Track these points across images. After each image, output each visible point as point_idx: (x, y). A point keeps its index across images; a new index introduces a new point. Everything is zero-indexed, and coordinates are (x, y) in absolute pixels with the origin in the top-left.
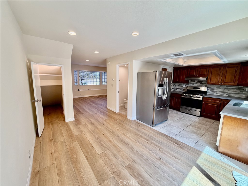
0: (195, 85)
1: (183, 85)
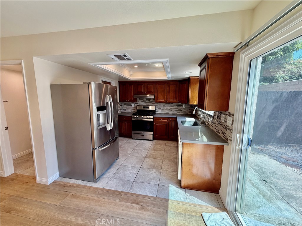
0: (144, 104)
1: (131, 105)
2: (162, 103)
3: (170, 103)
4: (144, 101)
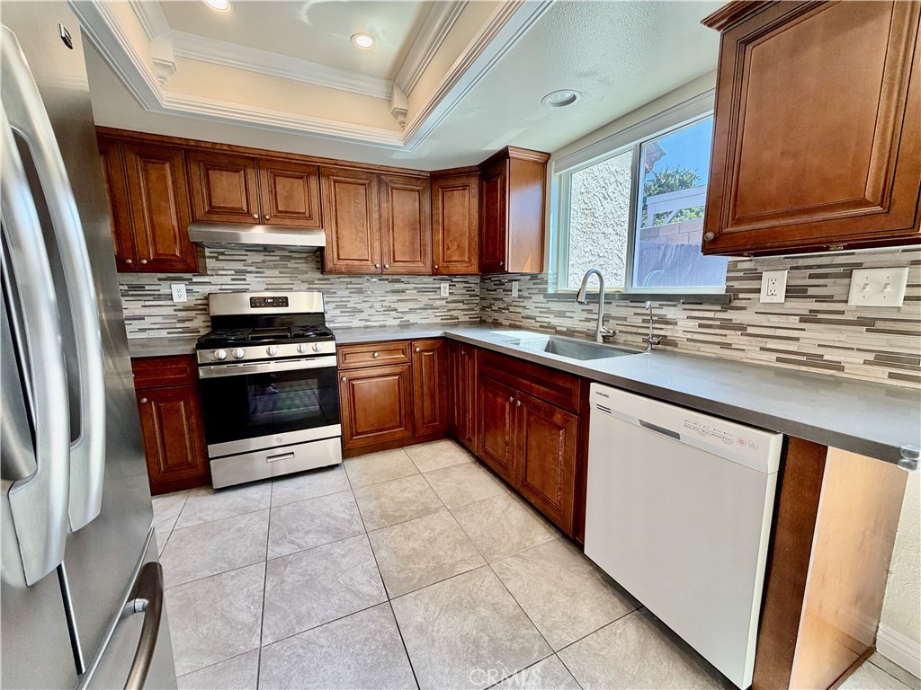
0: (255, 284)
1: (168, 291)
2: (353, 280)
3: (390, 277)
4: (253, 269)
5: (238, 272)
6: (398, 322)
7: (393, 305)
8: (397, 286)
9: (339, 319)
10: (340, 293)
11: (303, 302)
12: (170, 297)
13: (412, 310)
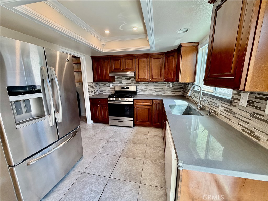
0: (124, 84)
2: (145, 83)
3: (154, 82)
4: (124, 80)
5: (121, 81)
6: (156, 94)
7: (155, 89)
8: (156, 84)
9: (141, 92)
10: (141, 86)
11: (132, 88)
12: (109, 86)
13: (160, 91)
